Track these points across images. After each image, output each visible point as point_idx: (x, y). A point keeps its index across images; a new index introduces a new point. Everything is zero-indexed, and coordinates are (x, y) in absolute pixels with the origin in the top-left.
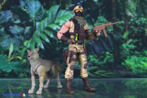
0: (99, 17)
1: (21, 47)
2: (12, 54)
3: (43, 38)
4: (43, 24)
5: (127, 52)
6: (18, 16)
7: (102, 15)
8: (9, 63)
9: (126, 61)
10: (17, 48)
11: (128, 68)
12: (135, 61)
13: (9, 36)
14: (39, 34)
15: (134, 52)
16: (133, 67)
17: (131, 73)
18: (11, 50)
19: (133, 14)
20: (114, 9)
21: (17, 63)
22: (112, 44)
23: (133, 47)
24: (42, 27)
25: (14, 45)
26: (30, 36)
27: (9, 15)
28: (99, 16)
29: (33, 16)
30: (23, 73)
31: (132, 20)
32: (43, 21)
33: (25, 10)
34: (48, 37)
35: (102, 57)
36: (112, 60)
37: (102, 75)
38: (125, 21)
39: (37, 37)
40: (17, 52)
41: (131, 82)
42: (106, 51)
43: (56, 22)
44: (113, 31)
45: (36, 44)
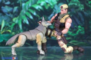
1: (10, 23)
2: (4, 28)
3: (28, 15)
4: (27, 5)
8: (2, 35)
10: (8, 23)
14: (25, 12)
18: (3, 25)
22: (83, 19)
24: (27, 7)
25: (5, 21)
26: (17, 14)
32: (27, 3)
34: (32, 15)
35: (75, 30)
36: (83, 33)
37: (75, 44)
39: (23, 15)
40: (7, 26)
42: (78, 25)
43: (38, 3)
44: (84, 9)
45: (22, 20)
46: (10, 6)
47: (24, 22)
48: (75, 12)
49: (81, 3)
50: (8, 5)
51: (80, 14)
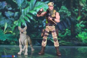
0: (62, 7)
1: (12, 25)
2: (7, 29)
3: (26, 19)
4: (26, 11)
5: (80, 29)
6: (10, 5)
7: (64, 5)
8: (5, 35)
9: (79, 35)
10: (10, 25)
11: (80, 40)
12: (85, 35)
13: (4, 18)
14: (24, 17)
15: (84, 29)
16: (83, 39)
17: (82, 43)
18: (6, 27)
19: (84, 5)
20: (72, 1)
21: (9, 35)
22: (70, 24)
23: (83, 26)
24: (25, 13)
25: (8, 23)
26: (18, 18)
27: (5, 5)
28: (62, 5)
29: (20, 5)
30: (13, 41)
31: (83, 9)
32: (26, 9)
33: (15, 1)
35: (63, 32)
36: (70, 34)
38: (79, 9)
39: (22, 19)
40: (9, 28)
41: (82, 49)
42: (66, 28)
43: (34, 9)
44: (71, 16)
45: (22, 23)
46: (11, 11)
47: (23, 25)
48: (64, 17)
49: (69, 11)
50: (10, 11)
51: (67, 19)
